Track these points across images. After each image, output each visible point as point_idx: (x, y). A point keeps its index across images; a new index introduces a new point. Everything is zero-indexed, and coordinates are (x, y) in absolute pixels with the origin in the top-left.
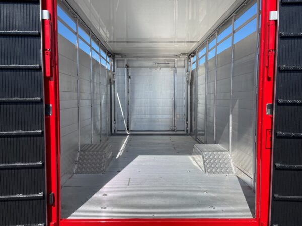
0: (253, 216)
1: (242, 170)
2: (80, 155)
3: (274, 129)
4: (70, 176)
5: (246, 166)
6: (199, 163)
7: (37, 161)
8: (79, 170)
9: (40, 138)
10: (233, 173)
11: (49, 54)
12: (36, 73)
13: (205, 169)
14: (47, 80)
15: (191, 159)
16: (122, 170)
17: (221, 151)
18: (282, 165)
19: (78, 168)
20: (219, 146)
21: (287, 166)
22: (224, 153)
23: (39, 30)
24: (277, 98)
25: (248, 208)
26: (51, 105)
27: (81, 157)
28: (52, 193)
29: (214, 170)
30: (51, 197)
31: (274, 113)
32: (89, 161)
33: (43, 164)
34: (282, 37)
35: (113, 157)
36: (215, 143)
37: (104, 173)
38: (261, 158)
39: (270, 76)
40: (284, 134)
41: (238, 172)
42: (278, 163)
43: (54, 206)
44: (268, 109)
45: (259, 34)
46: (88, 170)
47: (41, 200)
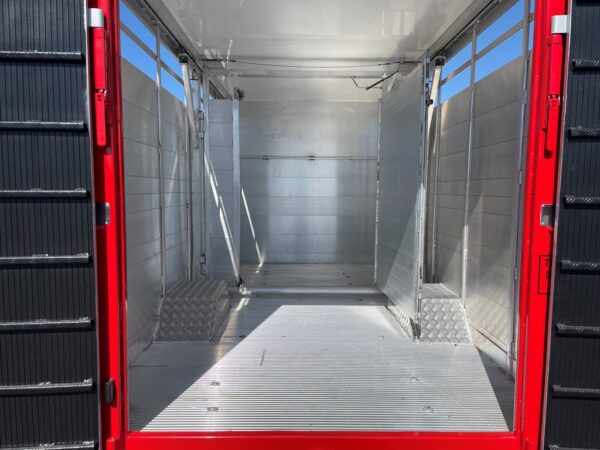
0: (510, 427)
1: (488, 334)
2: (166, 303)
3: (555, 254)
4: (146, 346)
5: (495, 328)
6: (402, 320)
7: (80, 316)
8: (162, 334)
9: (87, 270)
10: (468, 341)
11: (103, 100)
12: (76, 138)
14: (99, 152)
16: (248, 334)
17: (445, 297)
18: (570, 327)
19: (161, 328)
20: (441, 287)
21: (580, 328)
22: (451, 300)
23: (82, 50)
24: (563, 193)
25: (500, 411)
26: (107, 204)
27: (167, 307)
28: (111, 379)
29: (431, 336)
30: (107, 388)
31: (556, 224)
32: (184, 315)
33: (93, 323)
34: (576, 69)
35: (230, 307)
36: (434, 282)
37: (212, 339)
38: (527, 312)
39: (549, 149)
40: (575, 265)
41: (478, 338)
42: (562, 323)
43: (115, 406)
44: (544, 214)
45: (528, 62)
46: (181, 333)
47: (88, 393)
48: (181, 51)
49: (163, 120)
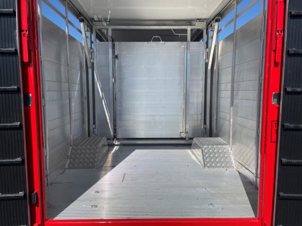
0: (256, 215)
1: (243, 164)
2: (73, 149)
3: (280, 120)
4: (62, 171)
5: (247, 161)
6: (198, 157)
7: (16, 157)
8: (71, 165)
9: (19, 131)
10: (233, 168)
11: (26, 36)
13: (204, 164)
14: (25, 66)
15: (190, 153)
16: (117, 165)
17: (221, 144)
18: (289, 160)
19: (70, 162)
20: (219, 139)
21: (294, 161)
22: (224, 146)
23: (14, 8)
24: (285, 86)
25: (250, 206)
26: (31, 95)
27: (73, 151)
28: (35, 192)
29: (213, 165)
30: (33, 197)
31: (281, 103)
32: (82, 156)
33: (23, 161)
34: (292, 16)
35: (109, 151)
36: (215, 137)
37: (97, 168)
38: (265, 152)
39: (277, 61)
40: (292, 126)
41: (238, 166)
42: (284, 158)
43: (38, 206)
44: (274, 98)
45: (265, 16)
46: (81, 165)
47: (21, 199)
48: (80, 16)
49: (70, 52)
